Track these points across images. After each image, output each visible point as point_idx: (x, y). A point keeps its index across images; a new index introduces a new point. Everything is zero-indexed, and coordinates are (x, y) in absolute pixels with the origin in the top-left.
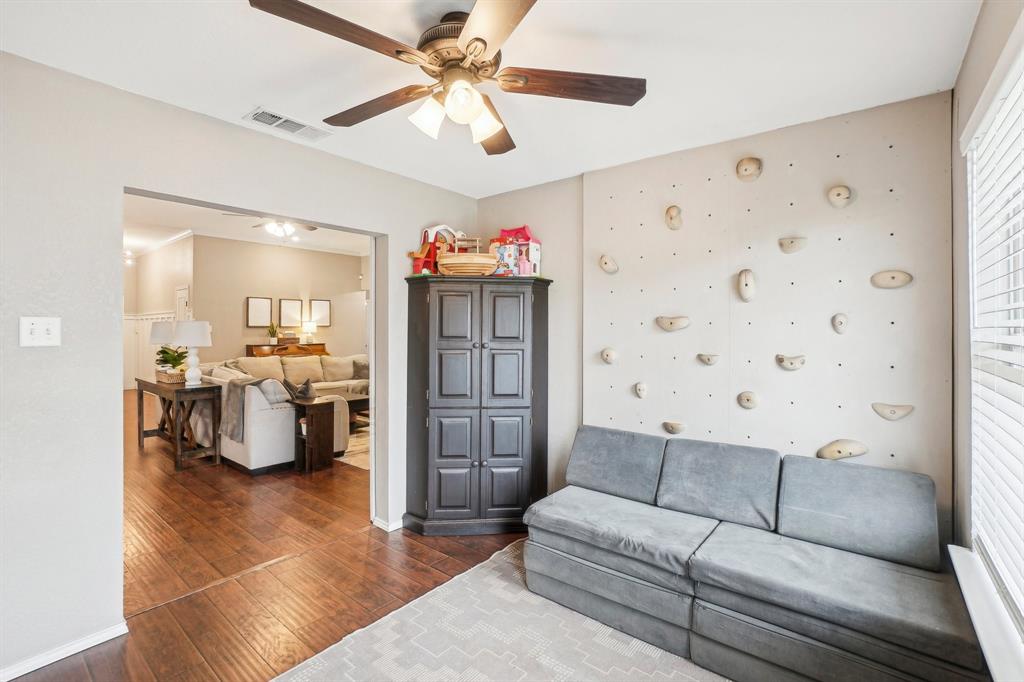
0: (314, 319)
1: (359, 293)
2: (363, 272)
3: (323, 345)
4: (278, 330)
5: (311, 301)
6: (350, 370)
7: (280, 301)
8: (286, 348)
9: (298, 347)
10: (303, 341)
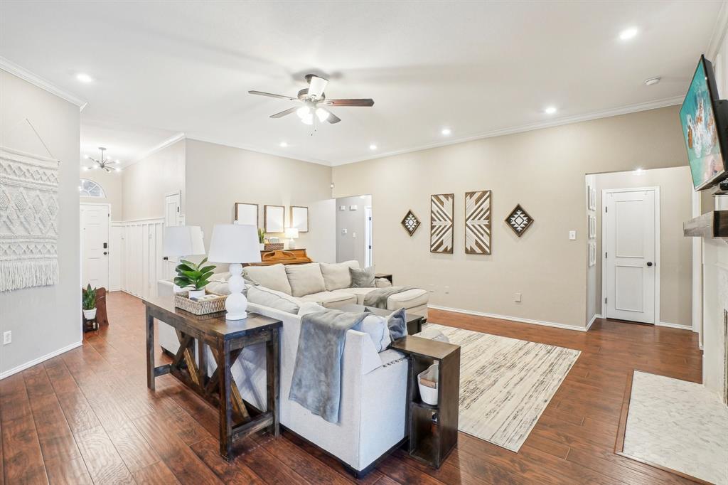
0: (295, 224)
1: (331, 200)
2: (333, 181)
3: (304, 250)
4: (265, 236)
5: (291, 208)
6: (348, 278)
7: (265, 207)
8: (273, 254)
9: (283, 253)
10: (286, 248)
